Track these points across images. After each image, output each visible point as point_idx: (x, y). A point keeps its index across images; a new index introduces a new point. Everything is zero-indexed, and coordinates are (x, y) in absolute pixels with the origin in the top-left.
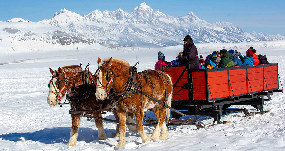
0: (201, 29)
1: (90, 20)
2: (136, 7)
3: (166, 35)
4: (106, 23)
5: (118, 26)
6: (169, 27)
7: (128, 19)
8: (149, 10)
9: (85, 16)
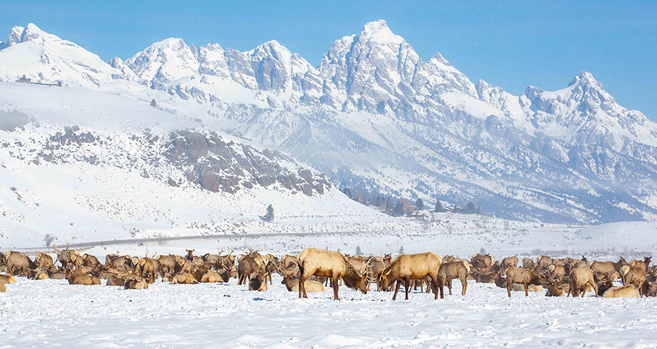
0: (624, 148)
1: (144, 83)
2: (345, 38)
3: (474, 168)
4: (212, 98)
5: (270, 119)
6: (485, 134)
7: (310, 87)
8: (399, 57)
9: (119, 61)
